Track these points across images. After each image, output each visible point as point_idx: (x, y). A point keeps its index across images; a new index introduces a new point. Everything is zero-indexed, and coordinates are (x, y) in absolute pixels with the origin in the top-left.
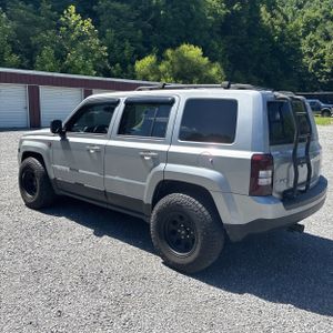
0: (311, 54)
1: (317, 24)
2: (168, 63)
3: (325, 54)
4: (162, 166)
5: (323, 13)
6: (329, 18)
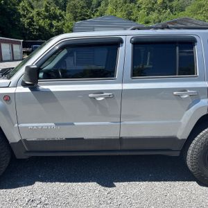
4: (203, 102)
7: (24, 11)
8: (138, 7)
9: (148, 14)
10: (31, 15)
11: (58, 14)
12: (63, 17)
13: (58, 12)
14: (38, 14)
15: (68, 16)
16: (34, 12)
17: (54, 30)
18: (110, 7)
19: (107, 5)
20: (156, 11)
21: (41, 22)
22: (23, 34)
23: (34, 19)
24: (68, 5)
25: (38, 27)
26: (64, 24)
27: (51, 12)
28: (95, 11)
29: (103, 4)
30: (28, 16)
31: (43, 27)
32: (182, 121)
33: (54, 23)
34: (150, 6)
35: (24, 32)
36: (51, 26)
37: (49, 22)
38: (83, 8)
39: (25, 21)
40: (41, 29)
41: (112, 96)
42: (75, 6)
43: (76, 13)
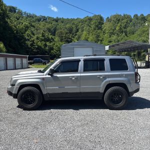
1: (28, 28)
4: (108, 79)
5: (29, 23)
6: (32, 26)
7: (28, 36)
8: (104, 32)
9: (110, 36)
10: (33, 39)
11: (50, 38)
12: (53, 40)
13: (50, 37)
14: (38, 38)
15: (57, 39)
16: (35, 37)
17: (47, 48)
18: (85, 33)
19: (82, 31)
20: (116, 34)
21: (39, 43)
22: (27, 51)
23: (35, 42)
24: (57, 32)
25: (36, 47)
26: (54, 44)
27: (46, 37)
28: (75, 35)
29: (80, 31)
30: (30, 40)
31: (40, 47)
32: (101, 86)
33: (48, 43)
34: (111, 31)
35: (28, 50)
36: (46, 45)
37: (44, 43)
38: (67, 33)
39: (29, 43)
40: (39, 48)
41: (77, 78)
42: (61, 33)
43: (62, 37)
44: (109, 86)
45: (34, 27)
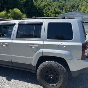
0: (46, 13)
1: (46, 6)
2: (11, 13)
3: (49, 13)
5: (48, 3)
6: (49, 5)
7: (46, 11)
11: (59, 12)
12: (61, 13)
14: (51, 12)
15: (63, 12)
18: (83, 7)
19: (82, 6)
21: (52, 15)
27: (56, 11)
28: (76, 9)
29: (80, 6)
32: (33, 58)
33: (57, 15)
37: (55, 15)
38: (70, 8)
39: (46, 15)
42: (67, 8)
43: (67, 11)
44: (43, 58)
45: (50, 5)
